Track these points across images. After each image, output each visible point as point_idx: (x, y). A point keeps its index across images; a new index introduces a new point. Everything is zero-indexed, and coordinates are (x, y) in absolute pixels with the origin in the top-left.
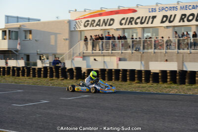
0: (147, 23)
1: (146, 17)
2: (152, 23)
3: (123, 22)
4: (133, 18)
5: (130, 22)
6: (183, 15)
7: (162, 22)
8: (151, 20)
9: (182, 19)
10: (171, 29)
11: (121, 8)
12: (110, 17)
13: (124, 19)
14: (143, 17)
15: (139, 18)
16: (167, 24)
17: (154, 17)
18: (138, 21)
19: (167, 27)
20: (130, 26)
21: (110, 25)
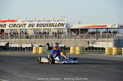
0: (22, 27)
1: (22, 24)
2: (24, 27)
3: (11, 26)
4: (15, 24)
5: (14, 26)
6: (38, 24)
7: (29, 27)
8: (24, 25)
9: (37, 26)
10: (33, 30)
11: (10, 19)
12: (4, 23)
13: (11, 24)
14: (20, 24)
15: (18, 24)
16: (31, 28)
17: (25, 24)
18: (18, 26)
19: (31, 29)
20: (14, 28)
21: (4, 27)
